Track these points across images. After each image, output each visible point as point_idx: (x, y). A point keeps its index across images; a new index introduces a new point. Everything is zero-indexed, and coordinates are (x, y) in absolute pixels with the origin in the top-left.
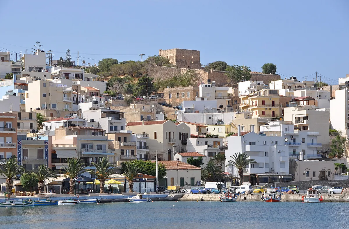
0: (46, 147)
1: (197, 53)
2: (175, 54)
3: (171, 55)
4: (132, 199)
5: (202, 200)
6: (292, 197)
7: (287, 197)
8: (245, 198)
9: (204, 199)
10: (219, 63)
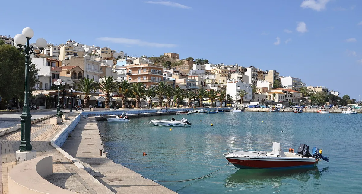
0: (174, 83)
1: (178, 55)
2: (171, 55)
3: (169, 55)
4: (232, 110)
5: (259, 111)
6: (308, 110)
7: (305, 110)
8: (283, 110)
9: (259, 110)
10: (191, 58)
